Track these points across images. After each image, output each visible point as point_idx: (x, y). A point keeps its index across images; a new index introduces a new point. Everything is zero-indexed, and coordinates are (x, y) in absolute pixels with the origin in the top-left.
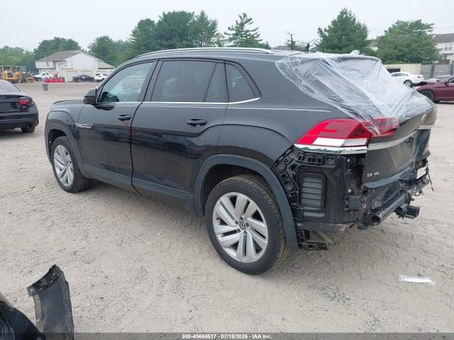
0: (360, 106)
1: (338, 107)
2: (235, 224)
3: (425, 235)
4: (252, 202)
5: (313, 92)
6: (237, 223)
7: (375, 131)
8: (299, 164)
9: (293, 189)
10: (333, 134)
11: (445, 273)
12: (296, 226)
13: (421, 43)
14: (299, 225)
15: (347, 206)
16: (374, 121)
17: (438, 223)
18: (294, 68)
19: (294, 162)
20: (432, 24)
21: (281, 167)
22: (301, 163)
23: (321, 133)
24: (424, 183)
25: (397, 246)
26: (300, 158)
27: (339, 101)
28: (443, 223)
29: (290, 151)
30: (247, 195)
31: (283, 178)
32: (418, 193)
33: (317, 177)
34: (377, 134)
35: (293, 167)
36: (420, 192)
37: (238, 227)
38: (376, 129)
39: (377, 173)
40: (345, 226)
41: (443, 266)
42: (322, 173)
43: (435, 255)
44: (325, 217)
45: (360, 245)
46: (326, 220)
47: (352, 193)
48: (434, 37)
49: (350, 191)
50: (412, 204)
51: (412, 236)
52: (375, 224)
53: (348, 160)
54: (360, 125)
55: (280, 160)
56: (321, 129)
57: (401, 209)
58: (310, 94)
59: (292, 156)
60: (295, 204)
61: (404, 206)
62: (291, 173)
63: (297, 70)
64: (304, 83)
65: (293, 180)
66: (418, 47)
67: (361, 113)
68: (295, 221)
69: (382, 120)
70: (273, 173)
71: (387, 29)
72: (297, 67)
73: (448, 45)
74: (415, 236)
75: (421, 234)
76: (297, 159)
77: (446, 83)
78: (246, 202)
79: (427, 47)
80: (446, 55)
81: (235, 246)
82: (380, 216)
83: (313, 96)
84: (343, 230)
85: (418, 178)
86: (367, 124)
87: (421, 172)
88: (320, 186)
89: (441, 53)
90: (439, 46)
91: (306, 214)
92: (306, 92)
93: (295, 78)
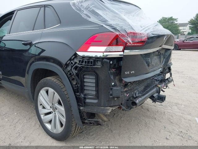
0: (118, 24)
1: (104, 25)
2: (50, 108)
3: (171, 112)
4: (56, 93)
5: (90, 18)
6: (51, 107)
7: (128, 41)
8: (80, 66)
9: (76, 84)
10: (99, 43)
11: (183, 137)
12: (79, 109)
13: (173, 26)
14: (81, 108)
15: (112, 95)
16: (128, 34)
17: (179, 104)
18: (80, 4)
19: (76, 65)
20: (177, 19)
21: (69, 68)
22: (81, 64)
23: (92, 43)
24: (169, 81)
25: (155, 119)
26: (80, 62)
27: (105, 21)
28: (181, 105)
29: (74, 57)
30: (53, 89)
31: (70, 76)
32: (165, 87)
33: (91, 75)
34: (130, 43)
35: (76, 68)
36: (167, 87)
37: (51, 110)
38: (129, 40)
39: (133, 72)
40: (111, 109)
41: (181, 132)
42: (94, 71)
43: (176, 124)
44: (98, 102)
45: (133, 119)
46: (98, 105)
47: (115, 85)
48: (178, 24)
49: (113, 84)
50: (162, 93)
51: (164, 113)
52: (134, 107)
53: (111, 62)
54: (117, 36)
55: (68, 63)
56: (93, 41)
57: (154, 97)
58: (88, 19)
59: (75, 60)
60: (78, 94)
61: (155, 95)
62: (75, 72)
63: (82, 5)
64: (85, 12)
65: (76, 77)
66: (171, 28)
67: (118, 28)
68: (79, 105)
69: (134, 33)
70: (64, 73)
71: (158, 21)
72: (83, 4)
73: (184, 28)
74: (166, 113)
75: (169, 111)
76: (78, 62)
77: (183, 41)
78: (53, 93)
79: (175, 28)
80: (183, 32)
81: (50, 122)
82: (137, 101)
83: (90, 20)
84: (110, 111)
85: (166, 79)
86: (123, 36)
87: (168, 76)
88: (94, 81)
89: (181, 31)
90: (180, 28)
91: (87, 101)
92: (85, 17)
93: (80, 10)
